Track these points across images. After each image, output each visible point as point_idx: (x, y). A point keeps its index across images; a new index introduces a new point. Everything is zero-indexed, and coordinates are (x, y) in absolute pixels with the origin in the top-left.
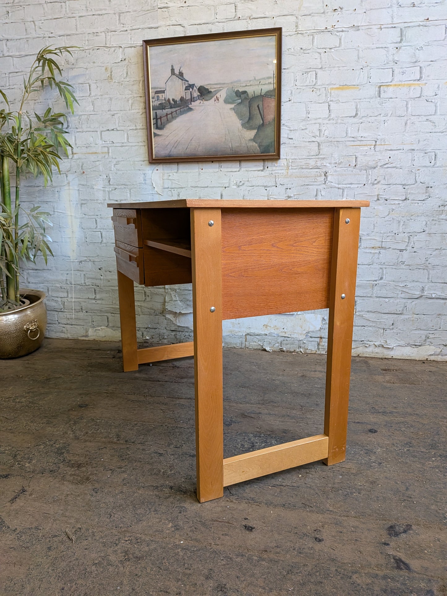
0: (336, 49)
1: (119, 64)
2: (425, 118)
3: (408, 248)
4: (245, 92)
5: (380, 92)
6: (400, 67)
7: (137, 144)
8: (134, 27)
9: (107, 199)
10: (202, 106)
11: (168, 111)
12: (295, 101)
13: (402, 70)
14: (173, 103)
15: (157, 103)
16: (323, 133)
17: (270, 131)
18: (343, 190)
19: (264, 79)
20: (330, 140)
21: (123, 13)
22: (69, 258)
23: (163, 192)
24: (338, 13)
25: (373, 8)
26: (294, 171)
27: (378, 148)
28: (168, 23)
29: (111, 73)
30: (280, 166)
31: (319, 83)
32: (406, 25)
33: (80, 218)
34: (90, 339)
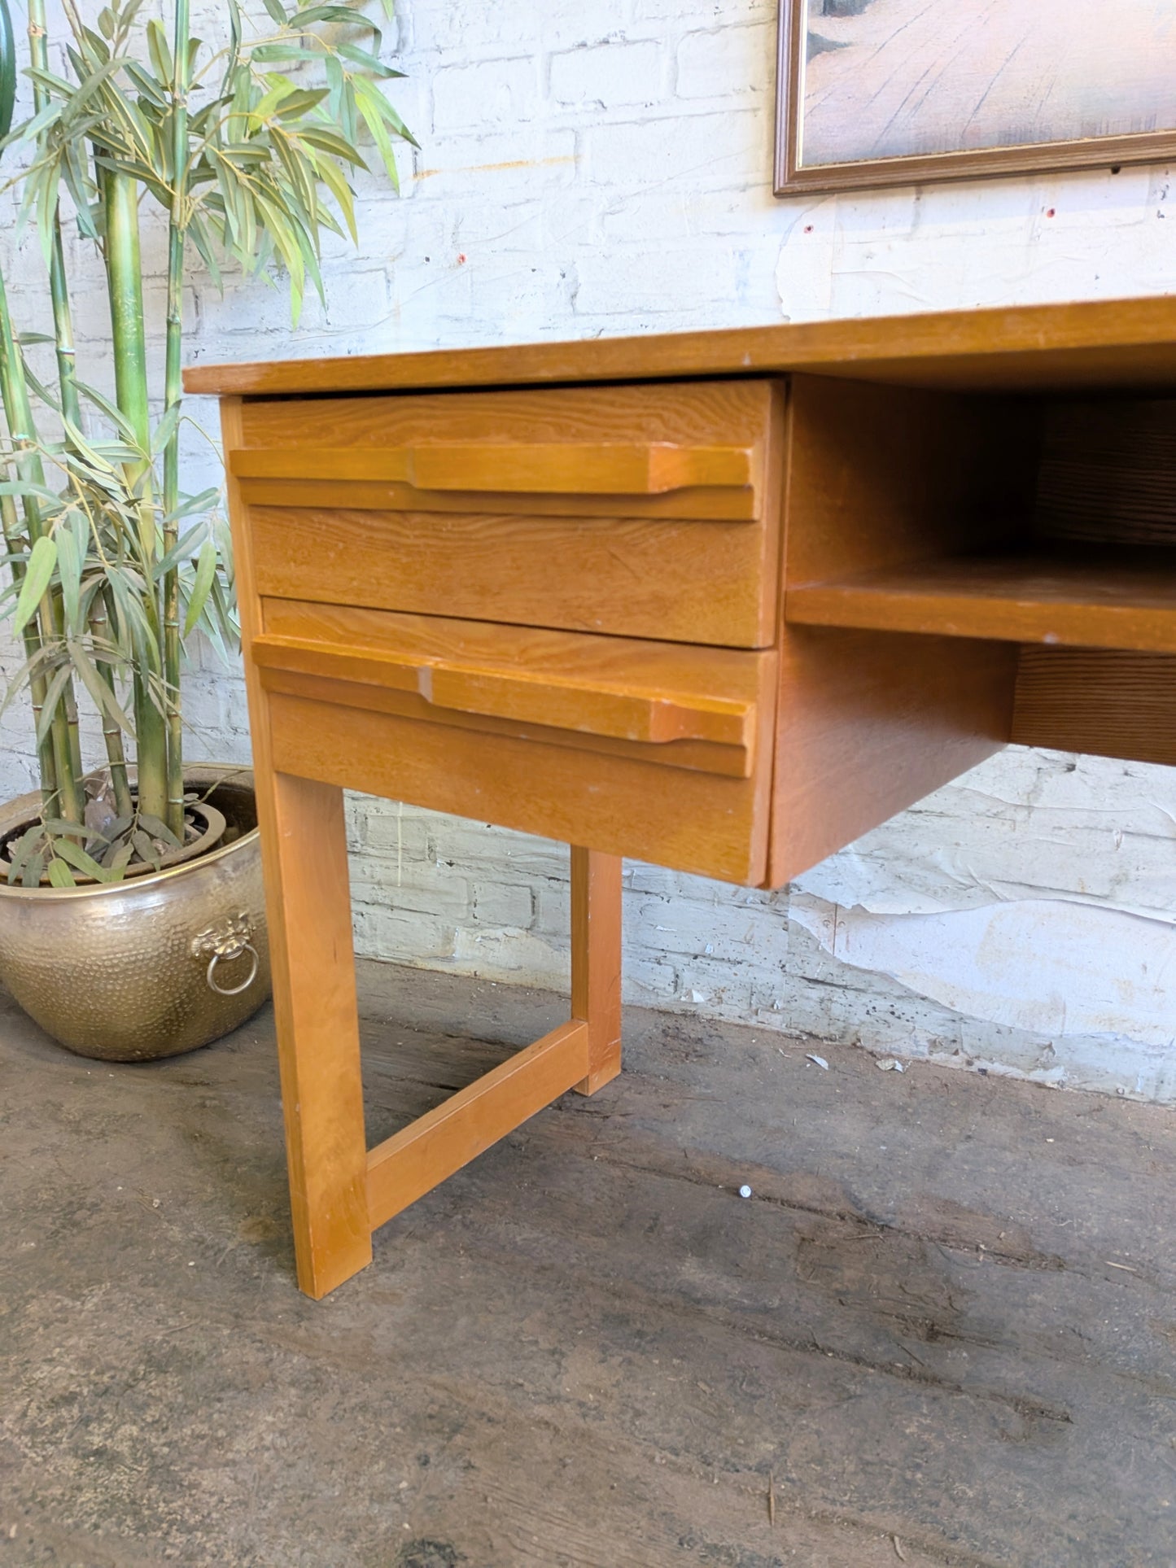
7: (718, 104)
34: (458, 972)
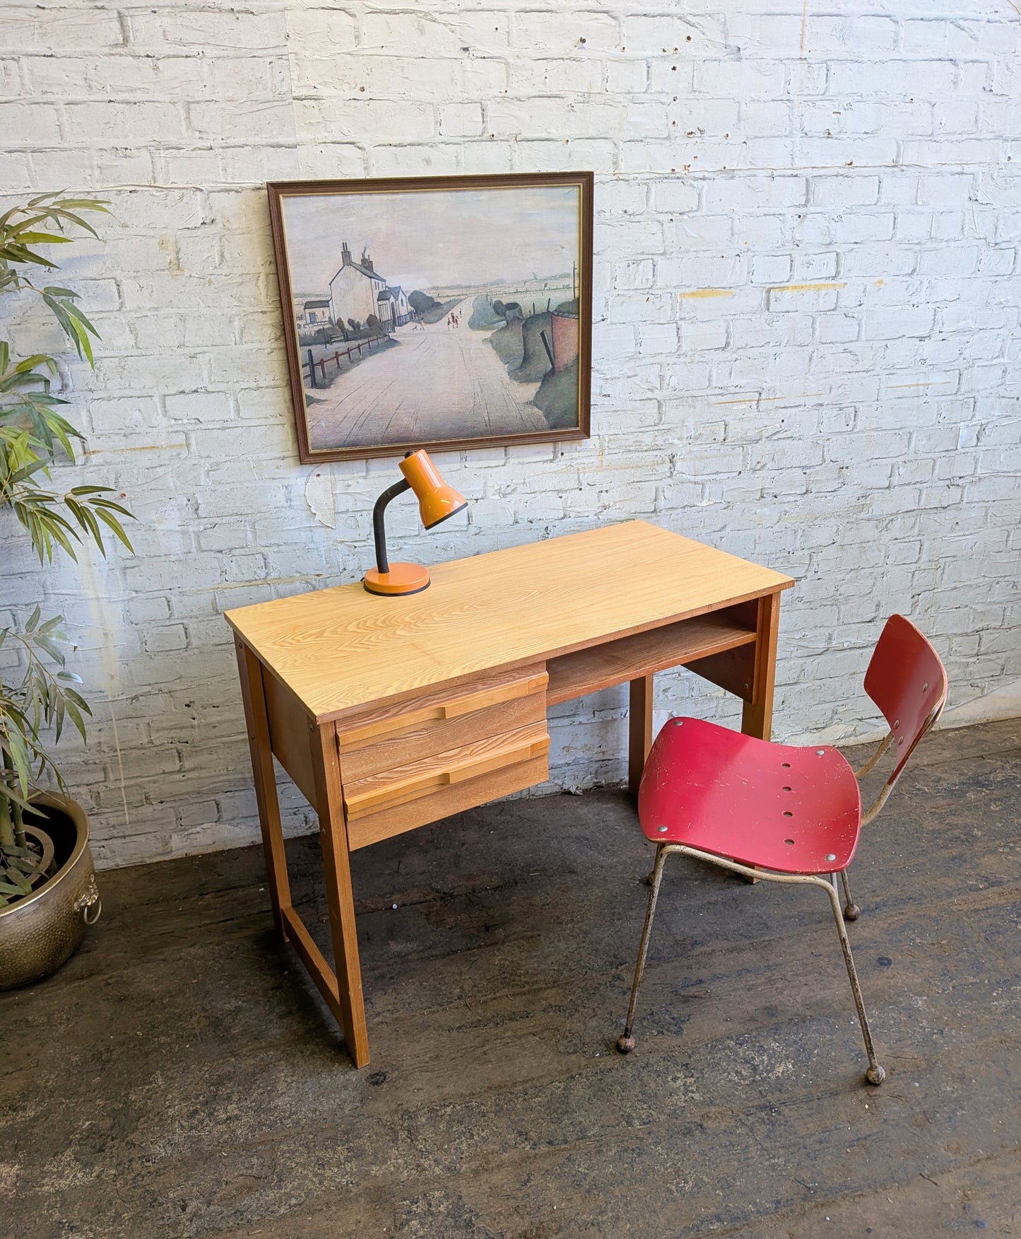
0: (691, 214)
1: (199, 232)
2: (842, 347)
3: (809, 574)
4: (514, 306)
5: (768, 300)
6: (804, 253)
7: (263, 422)
8: (231, 142)
9: (193, 550)
10: (419, 334)
11: (341, 346)
12: (614, 321)
13: (806, 259)
14: (351, 329)
15: (310, 330)
16: (667, 382)
17: (567, 385)
18: (703, 485)
19: (554, 278)
20: (680, 394)
21: (198, 102)
22: (101, 694)
23: (335, 521)
24: (696, 139)
25: (760, 135)
26: (614, 457)
27: (763, 405)
28: (322, 136)
29: (178, 252)
30: (586, 450)
31: (659, 284)
32: (816, 172)
33: (124, 601)
34: (175, 857)
